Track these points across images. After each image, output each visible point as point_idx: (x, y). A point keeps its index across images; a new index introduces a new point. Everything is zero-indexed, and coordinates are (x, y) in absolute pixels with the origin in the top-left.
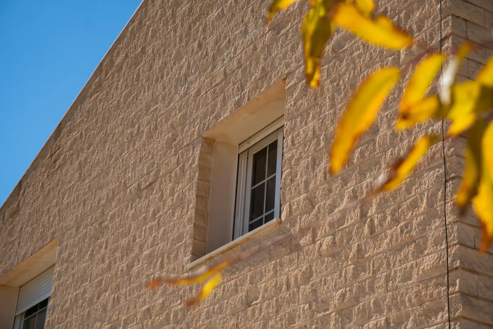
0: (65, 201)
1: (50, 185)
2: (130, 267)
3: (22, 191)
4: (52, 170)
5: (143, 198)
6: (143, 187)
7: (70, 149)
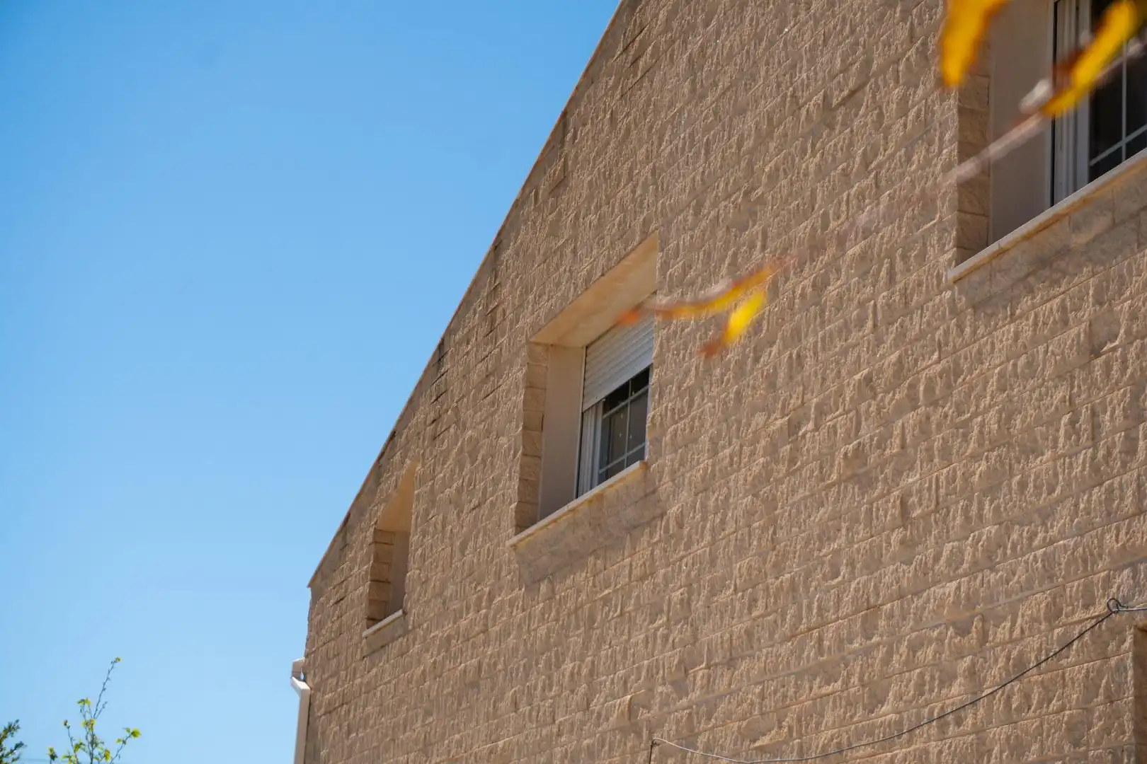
0: (666, 149)
1: (628, 115)
2: (820, 286)
3: (569, 135)
4: (631, 81)
5: (838, 128)
6: (835, 102)
7: (667, 27)
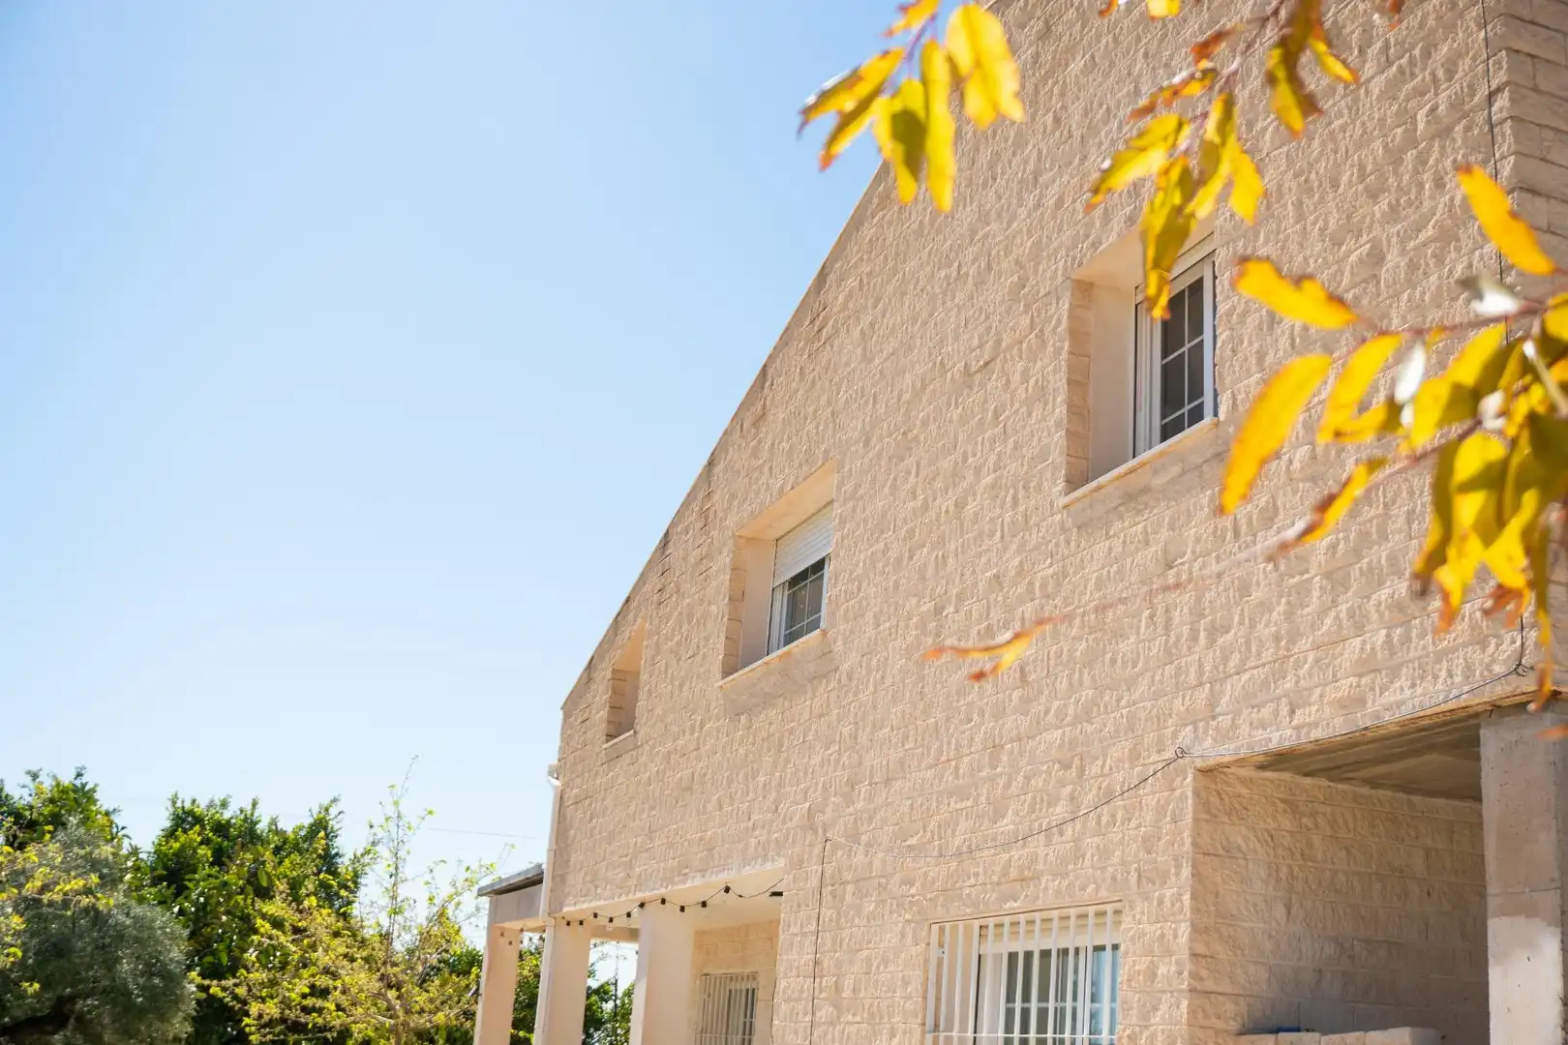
0: (842, 397)
1: (813, 370)
2: (960, 505)
3: (768, 384)
4: (817, 345)
5: (975, 389)
6: (973, 369)
7: (844, 308)
